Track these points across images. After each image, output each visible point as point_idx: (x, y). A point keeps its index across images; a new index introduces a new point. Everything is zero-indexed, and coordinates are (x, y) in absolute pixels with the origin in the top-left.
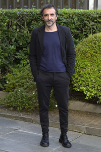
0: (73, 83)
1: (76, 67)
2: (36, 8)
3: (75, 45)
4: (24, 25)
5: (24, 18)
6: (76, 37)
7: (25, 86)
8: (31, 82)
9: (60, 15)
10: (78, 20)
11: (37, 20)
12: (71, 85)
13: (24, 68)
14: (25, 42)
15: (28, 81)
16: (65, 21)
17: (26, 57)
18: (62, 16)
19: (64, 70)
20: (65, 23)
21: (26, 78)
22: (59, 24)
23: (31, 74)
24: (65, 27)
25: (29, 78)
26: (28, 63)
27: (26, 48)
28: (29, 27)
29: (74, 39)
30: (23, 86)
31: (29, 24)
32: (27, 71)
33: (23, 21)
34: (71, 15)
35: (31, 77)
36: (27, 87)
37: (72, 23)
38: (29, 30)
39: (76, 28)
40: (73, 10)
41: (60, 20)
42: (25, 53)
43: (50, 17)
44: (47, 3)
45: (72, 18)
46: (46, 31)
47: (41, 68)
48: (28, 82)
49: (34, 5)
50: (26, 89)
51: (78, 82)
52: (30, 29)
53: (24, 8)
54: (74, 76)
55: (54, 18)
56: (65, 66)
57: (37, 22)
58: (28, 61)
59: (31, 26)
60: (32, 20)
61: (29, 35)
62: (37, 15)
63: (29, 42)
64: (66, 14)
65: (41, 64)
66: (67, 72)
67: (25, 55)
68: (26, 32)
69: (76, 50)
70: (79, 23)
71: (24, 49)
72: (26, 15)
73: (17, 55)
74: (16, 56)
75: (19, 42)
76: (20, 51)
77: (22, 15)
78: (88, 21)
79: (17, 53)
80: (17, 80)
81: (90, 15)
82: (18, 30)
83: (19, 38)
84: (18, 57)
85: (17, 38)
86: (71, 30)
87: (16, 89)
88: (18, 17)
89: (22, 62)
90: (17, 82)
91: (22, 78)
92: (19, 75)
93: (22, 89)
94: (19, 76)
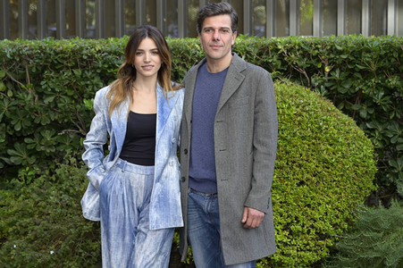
4: (24, 80)
5: (24, 63)
7: (30, 235)
8: (45, 223)
11: (56, 67)
13: (29, 190)
14: (29, 124)
15: (37, 220)
17: (33, 160)
21: (31, 215)
26: (37, 176)
27: (32, 136)
28: (37, 85)
30: (26, 234)
31: (37, 78)
32: (34, 195)
33: (21, 72)
35: (46, 211)
36: (36, 238)
38: (37, 93)
42: (28, 151)
48: (36, 224)
50: (32, 242)
52: (40, 90)
57: (57, 71)
58: (37, 170)
59: (42, 83)
60: (45, 68)
61: (39, 104)
62: (57, 54)
63: (38, 121)
67: (30, 156)
68: (30, 96)
71: (26, 140)
72: (29, 56)
73: (8, 156)
74: (6, 159)
75: (13, 123)
76: (17, 145)
77: (19, 55)
78: (184, 66)
79: (10, 152)
80: (10, 219)
81: (188, 52)
82: (10, 94)
83: (14, 113)
84: (12, 160)
85: (8, 114)
87: (6, 244)
88: (10, 62)
89: (22, 173)
90: (11, 224)
91: (23, 213)
92: (16, 205)
93: (22, 242)
94: (15, 209)
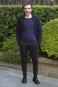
0: (41, 47)
1: (43, 38)
2: (20, 5)
3: (42, 26)
4: (13, 14)
6: (43, 21)
7: (14, 49)
8: (17, 46)
9: (34, 9)
10: (44, 11)
11: (20, 11)
12: (40, 48)
13: (13, 39)
14: (14, 24)
16: (37, 12)
17: (14, 32)
18: (35, 9)
19: (35, 40)
20: (36, 13)
21: (14, 45)
22: (33, 14)
23: (17, 42)
24: (36, 15)
25: (16, 44)
26: (15, 36)
27: (14, 27)
29: (42, 22)
30: (13, 49)
31: (16, 14)
32: (15, 40)
33: (13, 12)
34: (40, 9)
35: (17, 44)
36: (15, 50)
37: (41, 14)
38: (16, 17)
39: (43, 16)
40: (41, 6)
41: (34, 12)
42: (14, 30)
43: (28, 10)
44: (27, 2)
45: (41, 10)
46: (26, 18)
47: (23, 39)
48: (15, 47)
49: (19, 3)
50: (14, 50)
51: (44, 47)
53: (13, 5)
54: (42, 44)
55: (30, 10)
56: (36, 37)
57: (21, 12)
58: (15, 35)
59: (17, 15)
60: (18, 11)
61: (16, 20)
62: (21, 8)
63: (16, 24)
64: (37, 8)
65: (23, 37)
66: (37, 41)
67: (14, 31)
68: (14, 18)
69: (43, 28)
70: (44, 13)
72: (15, 9)
73: (9, 31)
74: (8, 32)
75: (10, 24)
76: (11, 29)
77: (12, 8)
78: (50, 12)
79: (9, 30)
80: (9, 45)
81: (51, 9)
82: (10, 17)
83: (11, 22)
84: (10, 32)
85: (9, 22)
86: (40, 17)
87: (8, 51)
88: (10, 10)
89: (12, 35)
90: (9, 47)
91: (12, 44)
92: (10, 42)
93: (12, 50)
94: (10, 43)
